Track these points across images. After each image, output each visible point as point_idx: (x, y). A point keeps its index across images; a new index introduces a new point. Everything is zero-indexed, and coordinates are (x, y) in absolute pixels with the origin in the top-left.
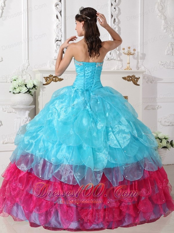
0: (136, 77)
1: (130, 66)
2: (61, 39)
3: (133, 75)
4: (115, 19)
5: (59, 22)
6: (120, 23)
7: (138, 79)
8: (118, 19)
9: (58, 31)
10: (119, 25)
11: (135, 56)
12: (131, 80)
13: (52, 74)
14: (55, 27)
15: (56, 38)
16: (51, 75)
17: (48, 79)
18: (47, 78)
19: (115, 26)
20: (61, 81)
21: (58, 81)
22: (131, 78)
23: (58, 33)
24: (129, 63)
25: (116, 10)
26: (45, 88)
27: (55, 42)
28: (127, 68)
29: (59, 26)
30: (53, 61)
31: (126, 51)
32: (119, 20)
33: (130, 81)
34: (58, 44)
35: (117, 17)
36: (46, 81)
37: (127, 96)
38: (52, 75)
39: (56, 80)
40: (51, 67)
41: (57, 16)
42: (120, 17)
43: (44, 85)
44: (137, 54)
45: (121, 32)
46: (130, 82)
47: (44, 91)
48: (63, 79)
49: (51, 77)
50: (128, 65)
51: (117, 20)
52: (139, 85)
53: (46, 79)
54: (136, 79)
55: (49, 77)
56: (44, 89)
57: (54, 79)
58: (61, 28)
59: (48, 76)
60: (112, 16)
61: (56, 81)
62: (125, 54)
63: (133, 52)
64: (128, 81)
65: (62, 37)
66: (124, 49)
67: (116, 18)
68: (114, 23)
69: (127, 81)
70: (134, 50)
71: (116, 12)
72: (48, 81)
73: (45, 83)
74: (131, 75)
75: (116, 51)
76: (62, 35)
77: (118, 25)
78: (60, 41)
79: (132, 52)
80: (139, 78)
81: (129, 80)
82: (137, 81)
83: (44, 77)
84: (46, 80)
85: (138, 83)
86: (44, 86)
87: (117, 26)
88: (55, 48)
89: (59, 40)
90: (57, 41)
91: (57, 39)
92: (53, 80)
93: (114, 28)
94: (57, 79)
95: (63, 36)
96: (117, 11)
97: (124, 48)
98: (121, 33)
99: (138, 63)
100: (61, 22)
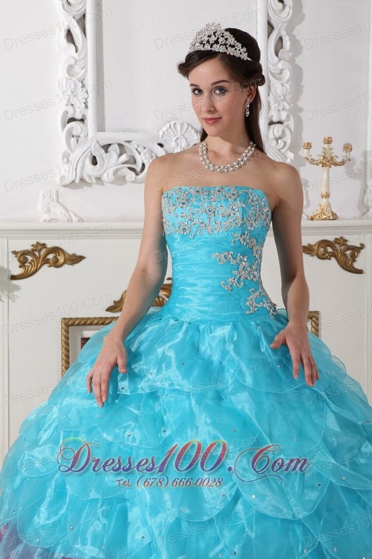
0: (349, 243)
1: (329, 205)
2: (84, 116)
3: (338, 237)
4: (281, 39)
5: (76, 55)
6: (300, 53)
7: (357, 250)
8: (293, 39)
9: (73, 87)
10: (298, 61)
11: (354, 168)
12: (333, 255)
13: (42, 242)
14: (61, 73)
15: (67, 112)
16: (38, 243)
17: (30, 258)
18: (24, 253)
19: (282, 62)
20: (77, 266)
21: (66, 266)
22: (330, 250)
23: (72, 92)
24: (328, 196)
25: (284, 6)
26: (17, 288)
27: (64, 127)
28: (319, 211)
29: (77, 68)
30: (57, 192)
31: (316, 153)
32: (295, 43)
33: (326, 258)
34: (74, 133)
35: (290, 30)
36: (22, 264)
37: (317, 312)
38: (44, 245)
39: (58, 261)
40: (49, 211)
41: (69, 35)
42: (299, 31)
43: (13, 278)
44: (362, 159)
45: (302, 84)
46: (327, 261)
47: (13, 301)
48: (81, 258)
49: (41, 250)
50: (324, 200)
51: (287, 43)
52: (360, 272)
53: (22, 257)
54: (348, 253)
55: (33, 250)
56: (16, 293)
57: (51, 256)
58: (85, 74)
59: (30, 248)
60: (271, 27)
61: (56, 264)
62: (312, 162)
63: (344, 154)
64: (322, 257)
65: (86, 107)
66: (309, 146)
67: (284, 33)
68: (277, 55)
69: (315, 258)
70: (348, 148)
71: (284, 14)
72: (27, 264)
73: (17, 271)
74: (331, 238)
75: (283, 151)
76: (89, 100)
77: (291, 60)
78: (82, 120)
79: (339, 154)
80: (362, 246)
81: (324, 254)
82: (354, 258)
83: (14, 252)
84: (19, 261)
85: (357, 265)
86: (15, 282)
87: (287, 65)
88: (65, 147)
89: (79, 116)
90: (72, 120)
91: (70, 116)
92: (46, 261)
93: (278, 71)
94: (61, 259)
95: (90, 104)
96: (287, 9)
97: (308, 144)
98: (304, 89)
99: (365, 192)
100: (82, 56)
